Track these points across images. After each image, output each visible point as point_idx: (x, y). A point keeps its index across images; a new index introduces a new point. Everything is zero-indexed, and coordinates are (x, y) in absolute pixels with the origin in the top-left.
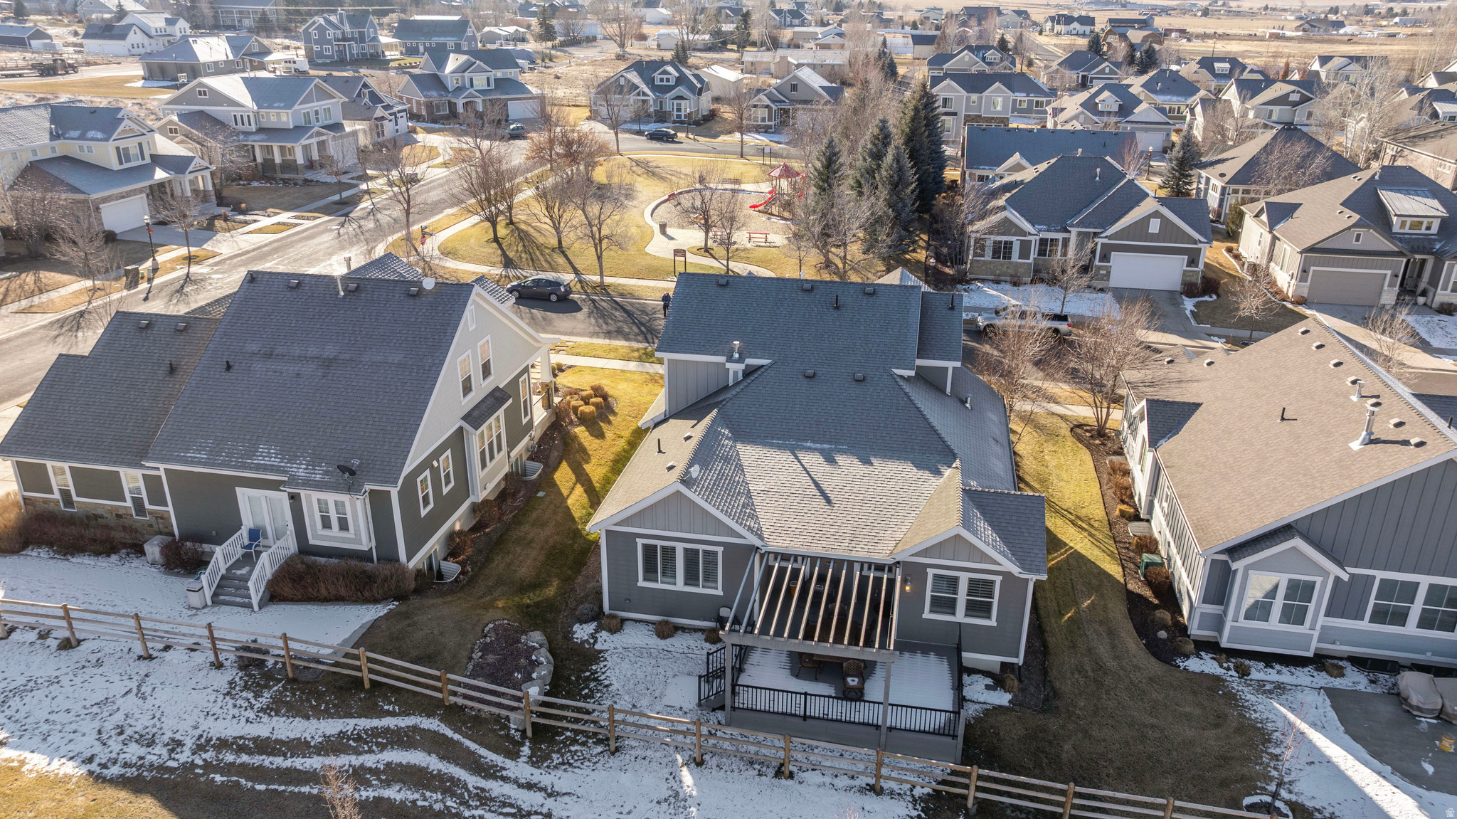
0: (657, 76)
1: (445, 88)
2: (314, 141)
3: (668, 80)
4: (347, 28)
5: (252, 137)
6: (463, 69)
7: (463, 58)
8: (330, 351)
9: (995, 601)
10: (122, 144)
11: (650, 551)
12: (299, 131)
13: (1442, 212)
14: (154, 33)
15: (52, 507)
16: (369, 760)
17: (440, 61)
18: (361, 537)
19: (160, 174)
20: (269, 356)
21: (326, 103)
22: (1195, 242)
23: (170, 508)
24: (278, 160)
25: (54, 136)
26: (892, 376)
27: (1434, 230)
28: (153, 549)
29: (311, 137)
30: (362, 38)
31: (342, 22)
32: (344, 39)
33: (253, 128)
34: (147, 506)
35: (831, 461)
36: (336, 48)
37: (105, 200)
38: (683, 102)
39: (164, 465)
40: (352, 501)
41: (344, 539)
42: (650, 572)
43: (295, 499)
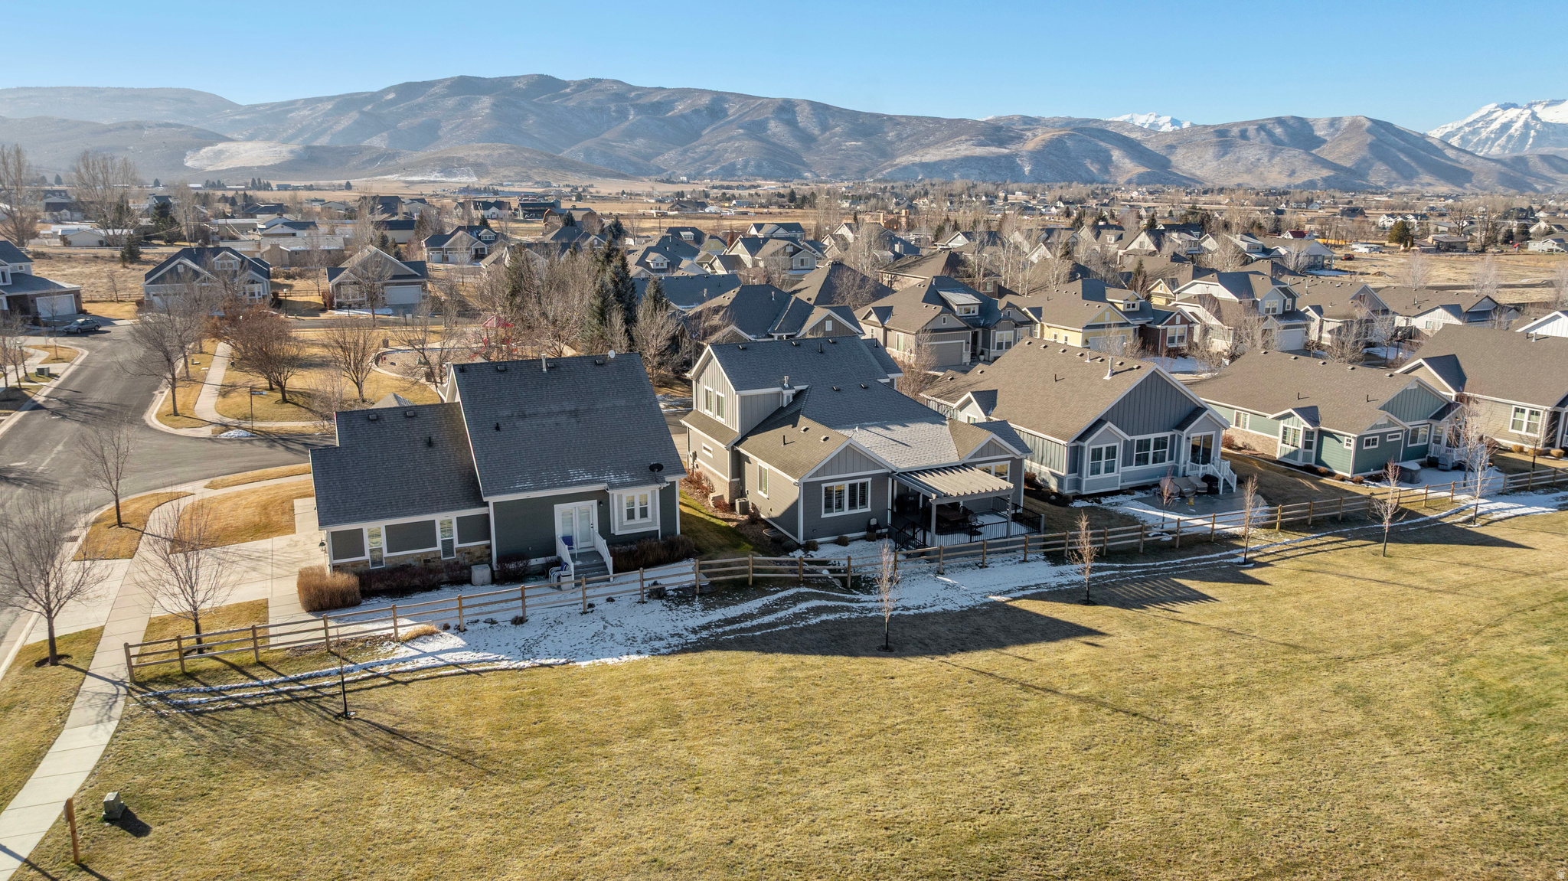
8: (569, 406)
9: (1008, 476)
11: (829, 492)
13: (978, 301)
15: (368, 566)
16: (795, 610)
18: (653, 523)
20: (523, 416)
27: (977, 313)
28: (480, 573)
34: (456, 545)
35: (888, 429)
39: (491, 500)
40: (653, 492)
41: (643, 525)
42: (829, 507)
43: (603, 500)
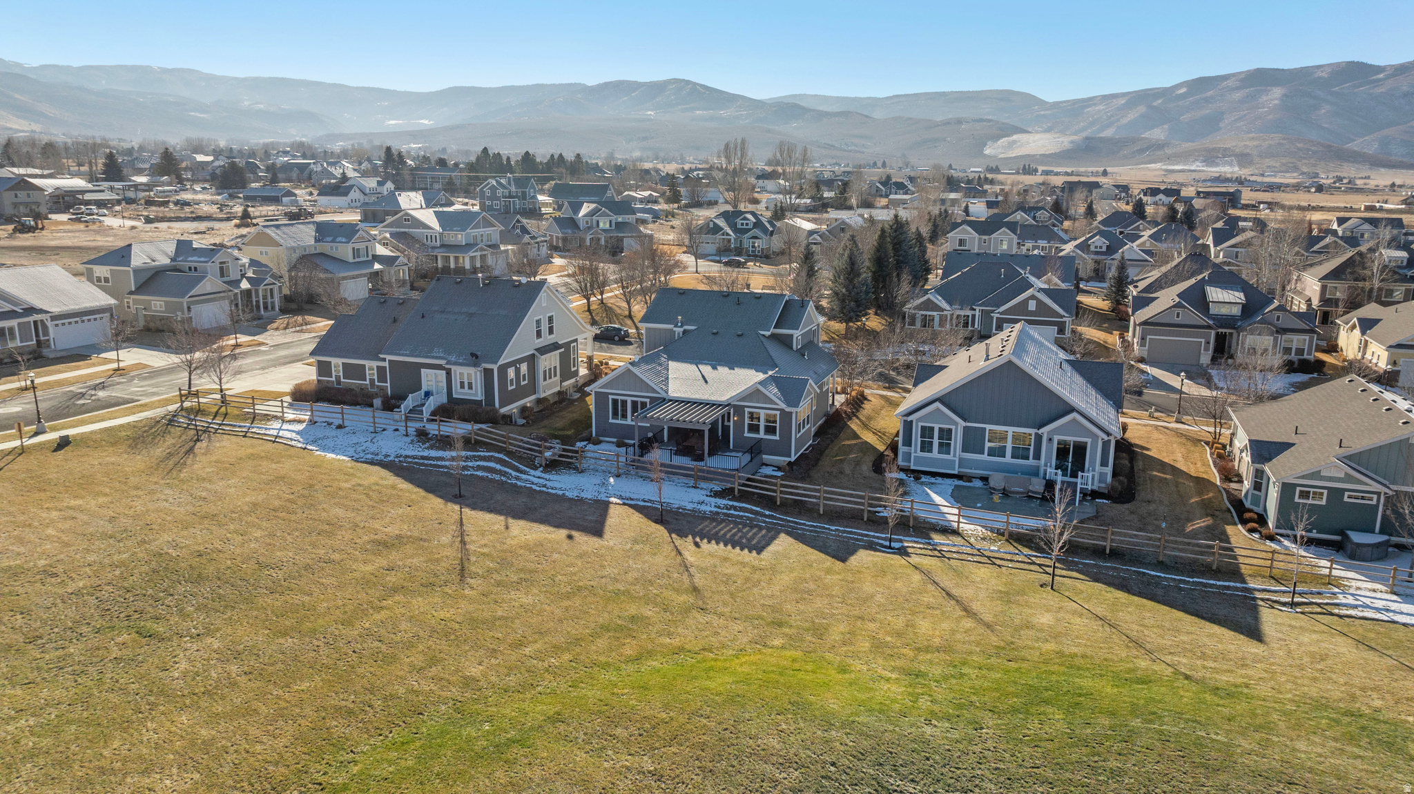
0: (739, 221)
1: (577, 227)
2: (479, 254)
3: (747, 224)
4: (513, 189)
5: (437, 250)
6: (591, 214)
7: (593, 206)
8: (473, 310)
9: (778, 425)
10: (357, 246)
11: (615, 402)
12: (469, 246)
13: (1245, 301)
14: (368, 191)
15: (330, 385)
16: (470, 464)
17: (576, 207)
18: (478, 394)
19: (377, 266)
20: (443, 312)
21: (489, 230)
22: (1062, 317)
23: (388, 385)
24: (452, 265)
25: (317, 240)
26: (758, 334)
27: (1233, 312)
28: (376, 404)
29: (476, 251)
30: (524, 197)
31: (509, 184)
32: (510, 197)
33: (438, 244)
34: (377, 383)
35: (714, 368)
36: (503, 203)
37: (344, 278)
38: (757, 241)
39: (389, 357)
40: (475, 373)
41: (470, 394)
42: (615, 415)
43: (449, 373)
